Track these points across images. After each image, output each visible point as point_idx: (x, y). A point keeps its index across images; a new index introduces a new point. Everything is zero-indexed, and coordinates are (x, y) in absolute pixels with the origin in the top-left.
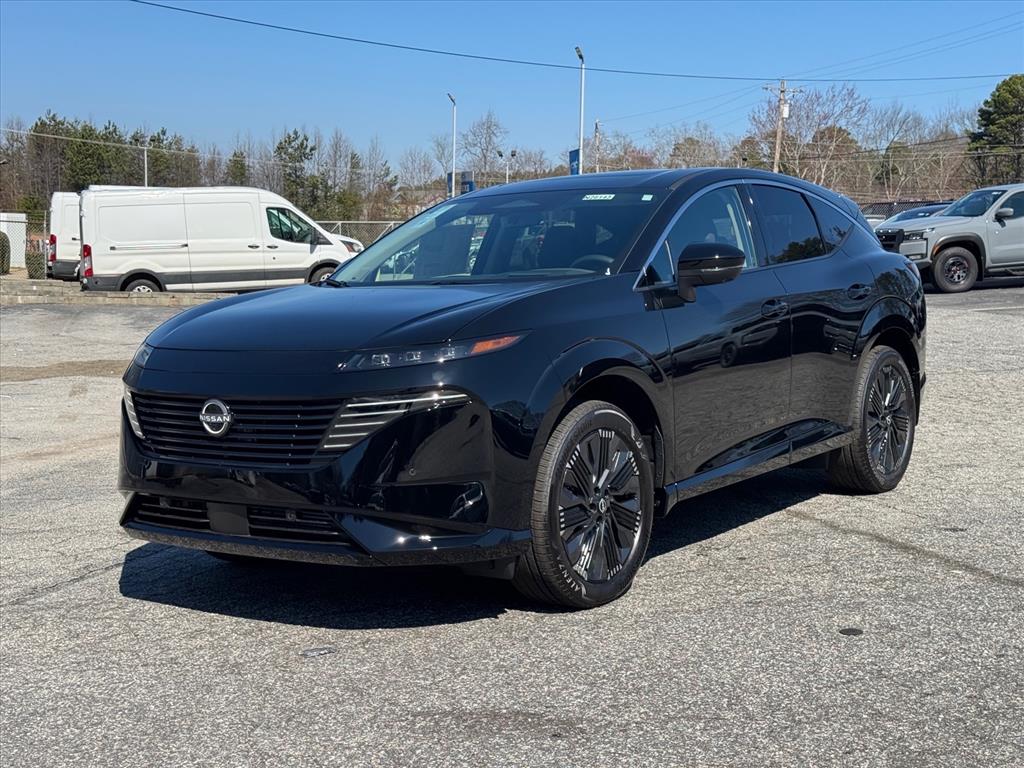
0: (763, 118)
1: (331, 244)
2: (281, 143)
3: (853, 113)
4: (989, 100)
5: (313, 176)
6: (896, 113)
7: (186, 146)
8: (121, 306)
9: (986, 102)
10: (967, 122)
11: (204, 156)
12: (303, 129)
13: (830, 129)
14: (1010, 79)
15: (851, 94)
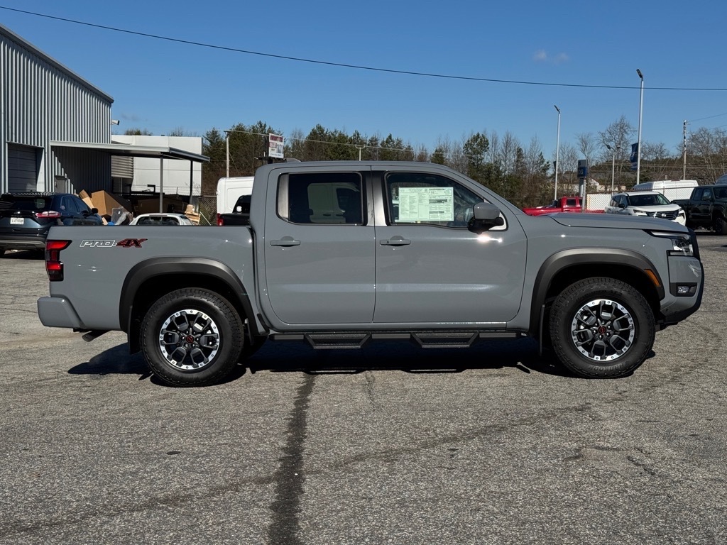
2: (468, 142)
5: (489, 164)
11: (417, 152)
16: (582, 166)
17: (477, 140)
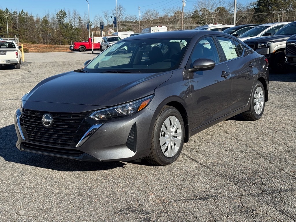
5: (67, 23)
10: (255, 5)
17: (61, 13)
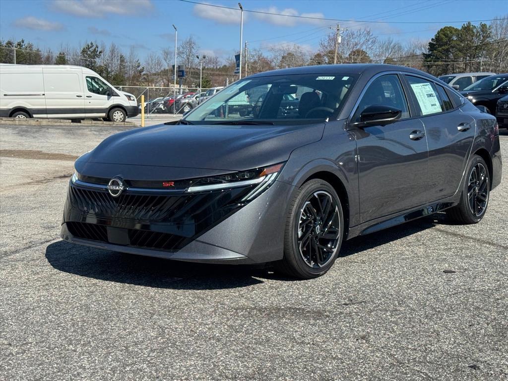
0: (326, 44)
1: (119, 96)
2: (84, 49)
3: (369, 43)
4: (434, 38)
5: (100, 66)
6: (390, 43)
7: (35, 49)
8: (10, 125)
9: (432, 39)
10: (423, 49)
11: (44, 54)
12: (96, 42)
13: (358, 51)
14: (444, 28)
15: (368, 33)
16: (181, 69)
17: (91, 47)
